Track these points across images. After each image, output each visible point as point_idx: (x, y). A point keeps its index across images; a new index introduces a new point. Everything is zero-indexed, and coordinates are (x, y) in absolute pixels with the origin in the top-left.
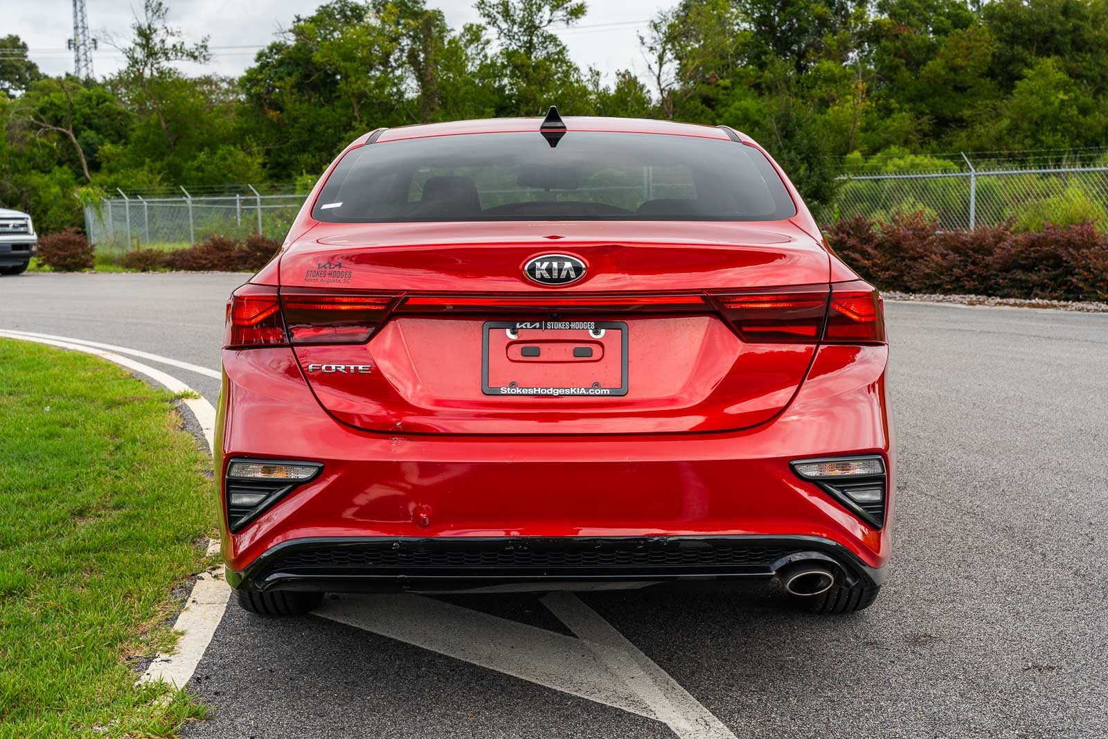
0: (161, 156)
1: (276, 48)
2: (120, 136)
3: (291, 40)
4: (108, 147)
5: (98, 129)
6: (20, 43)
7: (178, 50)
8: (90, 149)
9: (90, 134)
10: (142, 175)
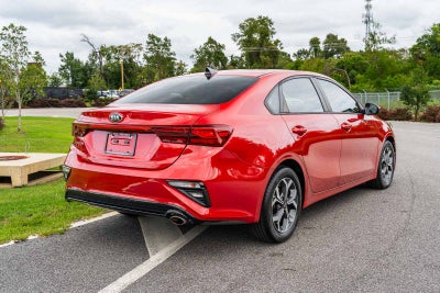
0: (375, 79)
1: (425, 36)
2: (363, 71)
3: (431, 33)
4: (359, 76)
5: (356, 70)
6: (339, 38)
7: (384, 40)
8: (353, 77)
9: (353, 71)
10: (367, 86)
